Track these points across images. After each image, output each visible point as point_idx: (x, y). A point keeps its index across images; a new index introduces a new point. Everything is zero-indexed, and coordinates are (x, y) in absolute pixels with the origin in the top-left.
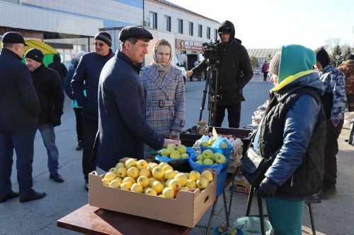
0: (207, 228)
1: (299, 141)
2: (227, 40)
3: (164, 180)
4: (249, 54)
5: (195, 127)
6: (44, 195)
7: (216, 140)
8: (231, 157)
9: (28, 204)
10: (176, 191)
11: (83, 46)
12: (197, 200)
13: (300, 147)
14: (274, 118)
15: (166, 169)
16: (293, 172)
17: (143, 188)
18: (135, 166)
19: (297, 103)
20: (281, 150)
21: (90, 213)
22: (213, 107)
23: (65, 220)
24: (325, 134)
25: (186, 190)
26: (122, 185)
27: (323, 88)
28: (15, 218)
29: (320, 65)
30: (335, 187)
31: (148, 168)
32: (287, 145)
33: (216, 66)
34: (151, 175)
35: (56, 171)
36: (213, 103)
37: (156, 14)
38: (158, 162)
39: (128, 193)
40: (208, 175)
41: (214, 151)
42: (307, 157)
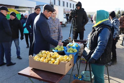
0: (71, 75)
1: (103, 44)
2: (79, 9)
3: (55, 58)
4: (87, 13)
5: (67, 39)
6: (15, 64)
7: (74, 44)
8: (79, 50)
9: (9, 67)
10: (59, 62)
11: (29, 11)
12: (66, 65)
13: (104, 46)
14: (94, 36)
15: (56, 54)
16: (101, 55)
17: (48, 61)
18: (45, 53)
19: (102, 31)
20: (97, 48)
21: (30, 70)
22: (74, 32)
23: (21, 72)
24: (112, 42)
25: (63, 62)
26: (40, 60)
27: (112, 25)
28: (5, 71)
29: (112, 17)
30: (116, 61)
31: (50, 54)
32: (99, 46)
33: (75, 18)
34: (51, 57)
35: (19, 55)
36: (74, 31)
38: (54, 52)
39: (43, 63)
40: (71, 56)
41: (73, 48)
42: (106, 50)
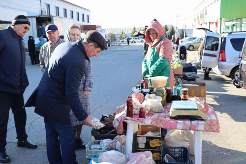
37: (49, 5)
